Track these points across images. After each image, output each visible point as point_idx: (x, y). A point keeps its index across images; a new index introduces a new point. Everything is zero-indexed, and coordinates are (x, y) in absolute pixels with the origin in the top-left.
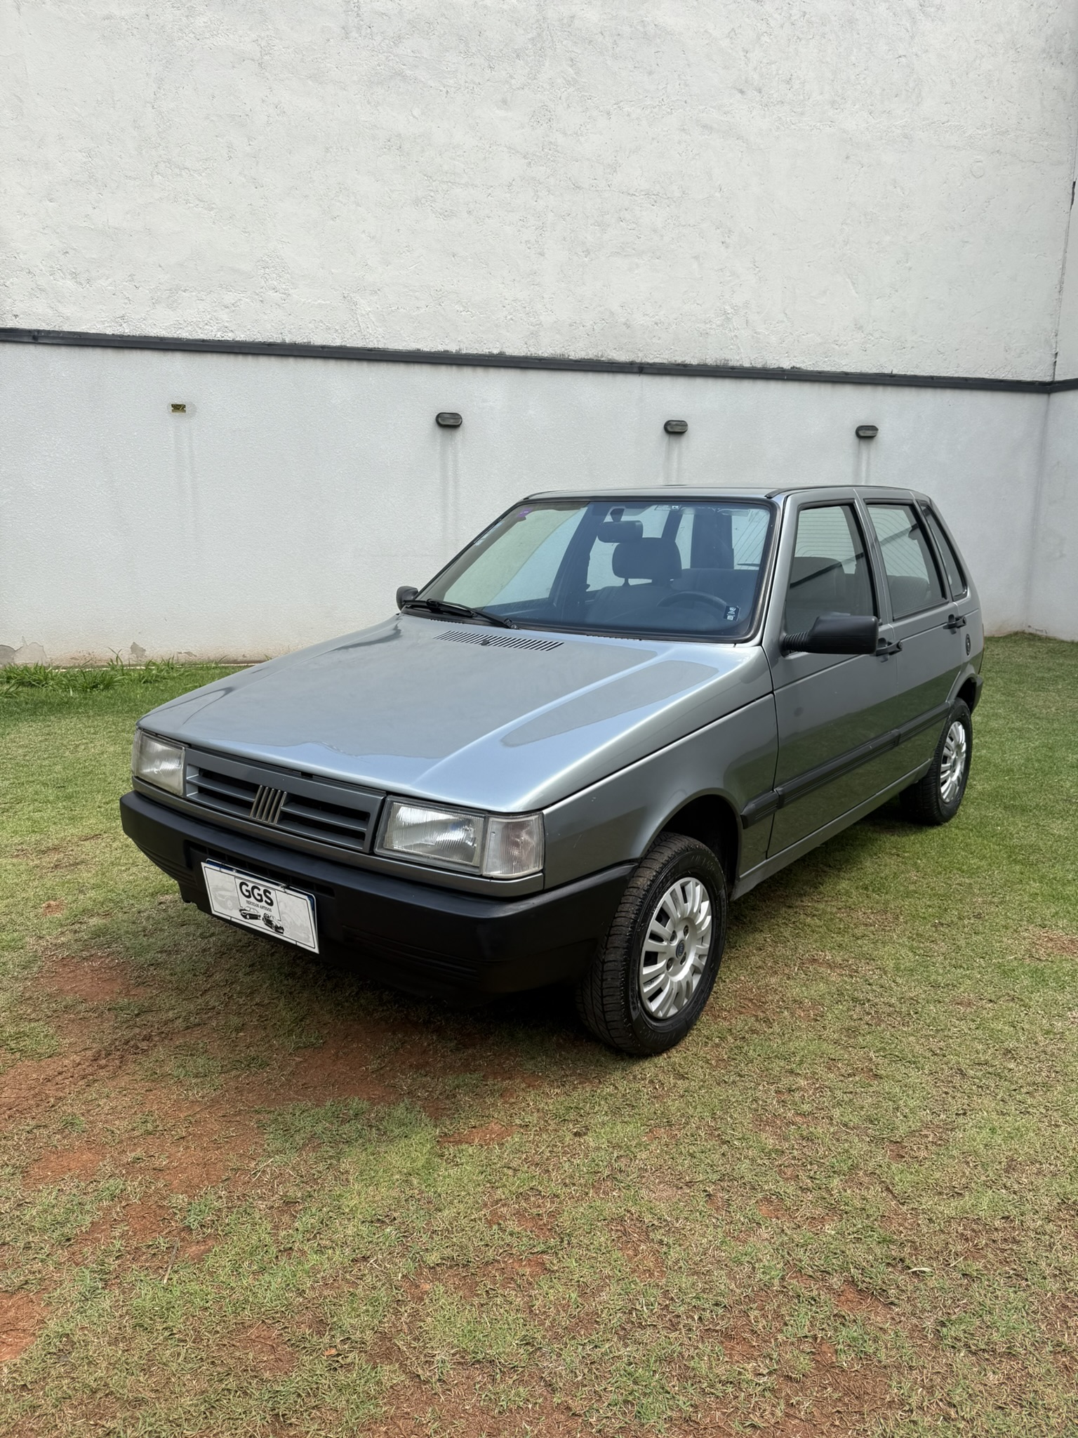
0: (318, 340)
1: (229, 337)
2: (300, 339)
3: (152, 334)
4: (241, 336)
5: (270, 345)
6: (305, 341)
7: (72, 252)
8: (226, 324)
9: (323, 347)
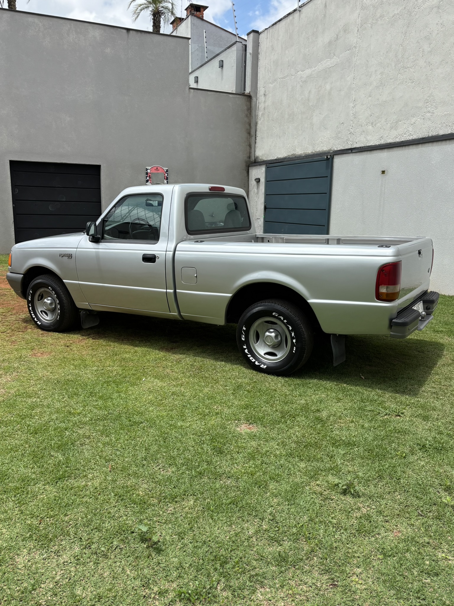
0: (441, 133)
1: (410, 138)
2: (434, 134)
3: (389, 142)
4: (415, 137)
5: (423, 139)
6: (437, 134)
7: (372, 115)
8: (411, 132)
9: (443, 135)
